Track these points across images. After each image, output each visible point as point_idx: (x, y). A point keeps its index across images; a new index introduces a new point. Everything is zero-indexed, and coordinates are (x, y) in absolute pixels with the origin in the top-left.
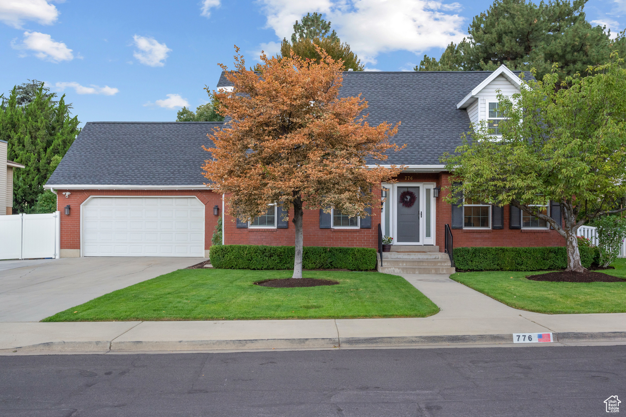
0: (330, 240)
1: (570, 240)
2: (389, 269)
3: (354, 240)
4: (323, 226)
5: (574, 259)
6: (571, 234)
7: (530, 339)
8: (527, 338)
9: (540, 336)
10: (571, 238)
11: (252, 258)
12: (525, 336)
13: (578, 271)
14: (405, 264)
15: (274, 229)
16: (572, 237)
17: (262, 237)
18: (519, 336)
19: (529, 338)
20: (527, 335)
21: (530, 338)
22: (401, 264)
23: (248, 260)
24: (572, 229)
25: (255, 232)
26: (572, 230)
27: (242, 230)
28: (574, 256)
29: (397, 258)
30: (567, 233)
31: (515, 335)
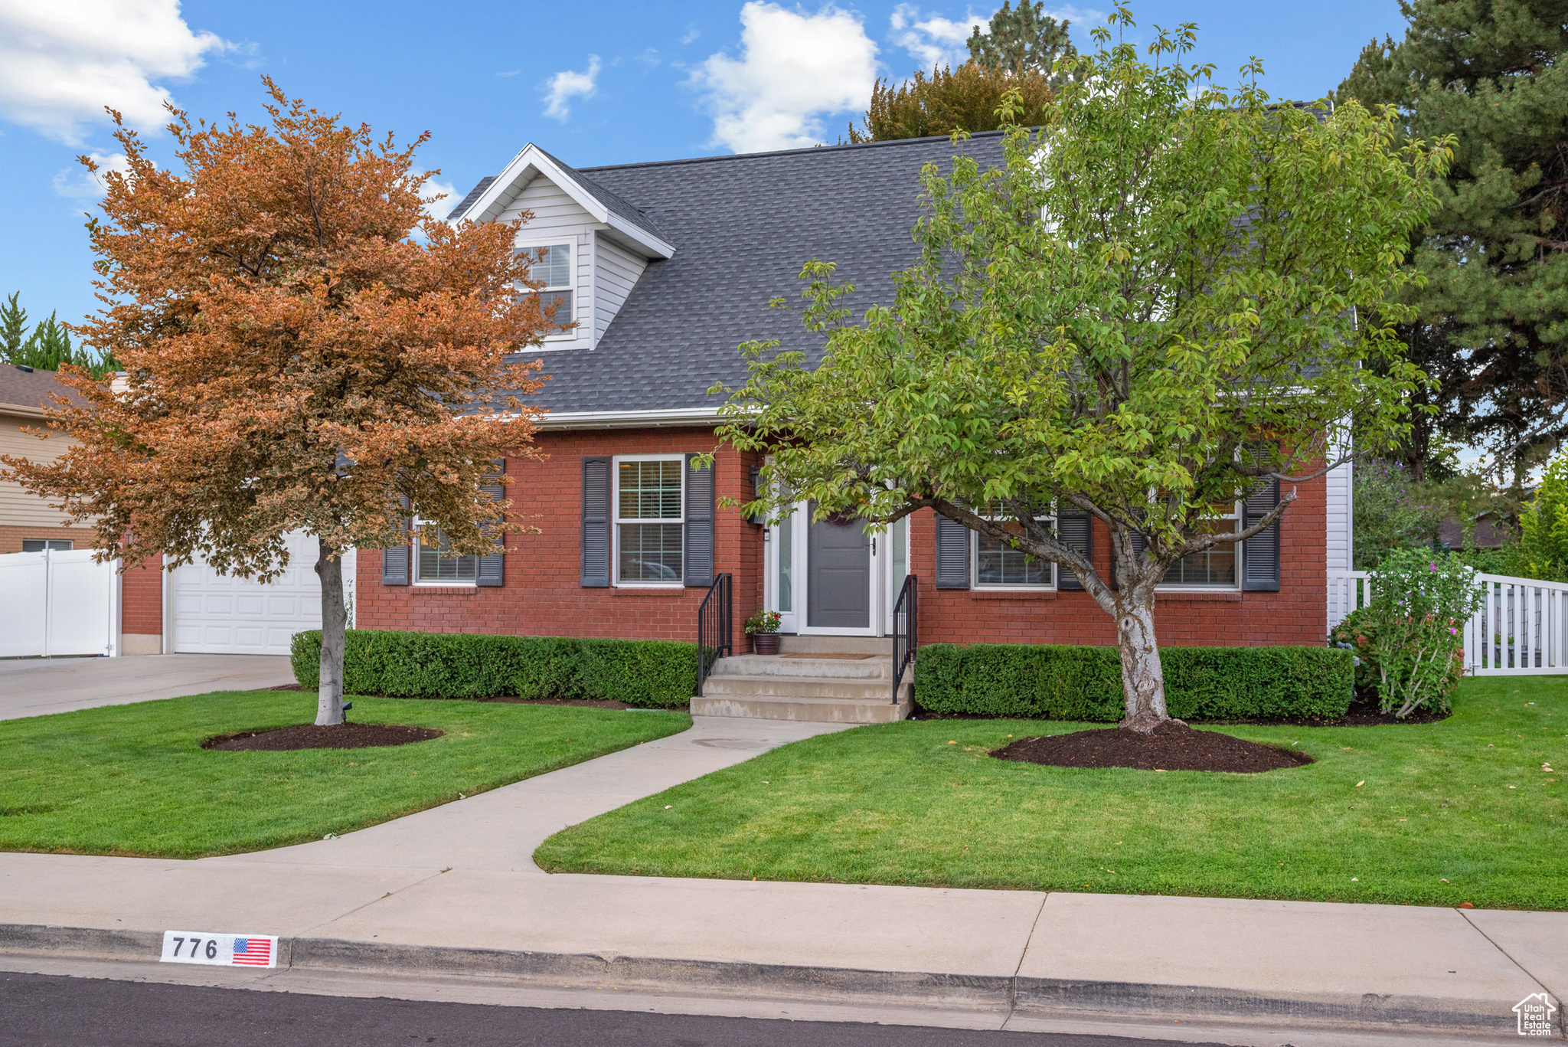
0: (608, 621)
1: (1123, 626)
2: (716, 705)
3: (668, 621)
4: (588, 581)
5: (1136, 689)
6: (1129, 608)
7: (211, 952)
8: (202, 947)
9: (241, 946)
10: (1127, 623)
11: (384, 666)
12: (198, 941)
13: (1136, 729)
14: (771, 692)
15: (469, 589)
16: (1130, 619)
17: (443, 610)
18: (181, 940)
19: (208, 948)
20: (205, 937)
21: (211, 950)
22: (760, 692)
23: (376, 671)
24: (1131, 592)
25: (426, 598)
26: (1131, 596)
27: (396, 590)
28: (1136, 681)
29: (764, 673)
30: (1119, 605)
31: (169, 936)
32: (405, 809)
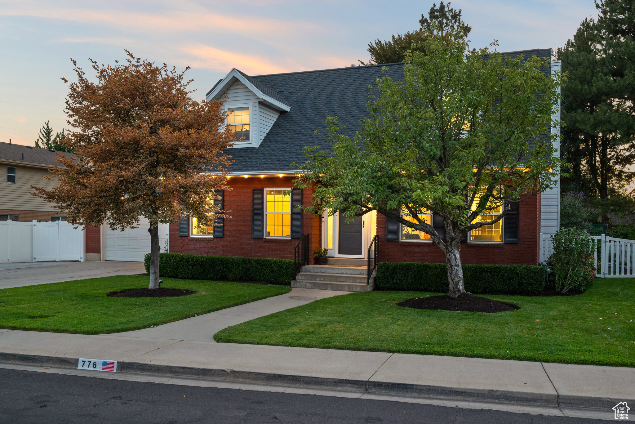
0: (262, 251)
1: (448, 256)
2: (301, 284)
3: (285, 252)
4: (255, 236)
5: (453, 280)
6: (450, 249)
7: (95, 366)
8: (91, 364)
9: (104, 364)
10: (449, 255)
11: (178, 267)
12: (90, 362)
13: (452, 295)
14: (322, 279)
15: (211, 238)
16: (450, 254)
17: (201, 246)
18: (84, 362)
19: (94, 364)
20: (93, 361)
21: (95, 365)
23: (175, 269)
24: (451, 244)
25: (194, 241)
26: (451, 245)
27: (184, 238)
28: (453, 277)
29: (320, 272)
30: (447, 248)
31: (81, 359)
32: (173, 319)
